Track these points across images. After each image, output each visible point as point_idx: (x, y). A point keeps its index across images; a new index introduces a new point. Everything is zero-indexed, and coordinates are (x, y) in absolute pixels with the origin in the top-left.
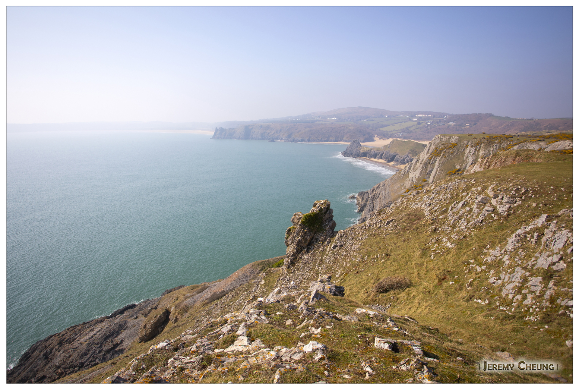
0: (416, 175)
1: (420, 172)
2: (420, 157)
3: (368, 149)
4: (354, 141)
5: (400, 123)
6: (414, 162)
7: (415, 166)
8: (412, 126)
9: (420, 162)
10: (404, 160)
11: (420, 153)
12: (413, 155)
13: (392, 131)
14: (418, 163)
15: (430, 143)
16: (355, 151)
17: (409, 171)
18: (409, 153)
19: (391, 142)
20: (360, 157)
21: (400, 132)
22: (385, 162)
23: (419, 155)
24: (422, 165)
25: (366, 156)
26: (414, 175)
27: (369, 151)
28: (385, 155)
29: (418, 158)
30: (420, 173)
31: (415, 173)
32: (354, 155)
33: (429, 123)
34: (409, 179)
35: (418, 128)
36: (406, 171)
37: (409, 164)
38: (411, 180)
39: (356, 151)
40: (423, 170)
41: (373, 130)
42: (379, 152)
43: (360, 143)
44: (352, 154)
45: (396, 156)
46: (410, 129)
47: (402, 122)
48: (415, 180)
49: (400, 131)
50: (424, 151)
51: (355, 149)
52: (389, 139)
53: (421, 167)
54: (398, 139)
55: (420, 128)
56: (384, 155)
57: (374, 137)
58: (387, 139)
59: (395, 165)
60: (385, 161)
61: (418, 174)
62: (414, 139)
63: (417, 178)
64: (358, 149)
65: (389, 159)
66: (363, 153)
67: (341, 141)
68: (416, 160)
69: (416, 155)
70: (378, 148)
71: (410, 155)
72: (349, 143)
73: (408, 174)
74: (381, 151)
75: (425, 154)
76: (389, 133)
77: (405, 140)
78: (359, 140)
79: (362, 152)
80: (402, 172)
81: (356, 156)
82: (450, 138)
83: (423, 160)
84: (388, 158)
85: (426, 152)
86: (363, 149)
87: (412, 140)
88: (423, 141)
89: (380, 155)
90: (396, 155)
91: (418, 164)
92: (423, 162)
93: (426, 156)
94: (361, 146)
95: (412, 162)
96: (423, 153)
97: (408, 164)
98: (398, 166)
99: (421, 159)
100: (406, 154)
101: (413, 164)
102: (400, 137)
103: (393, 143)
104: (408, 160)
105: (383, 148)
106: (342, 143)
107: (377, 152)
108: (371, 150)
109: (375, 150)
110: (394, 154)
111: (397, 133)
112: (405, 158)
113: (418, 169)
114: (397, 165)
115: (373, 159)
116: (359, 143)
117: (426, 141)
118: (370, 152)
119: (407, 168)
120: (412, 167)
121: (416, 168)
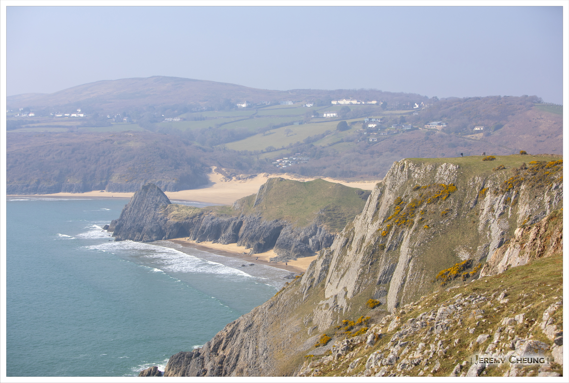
0: (345, 288)
1: (356, 277)
2: (353, 231)
3: (191, 212)
4: (145, 188)
5: (286, 125)
6: (339, 247)
7: (340, 260)
8: (323, 136)
9: (354, 245)
10: (305, 241)
11: (353, 219)
12: (333, 226)
13: (263, 152)
14: (351, 249)
15: (379, 185)
16: (149, 219)
17: (325, 277)
18: (321, 219)
19: (263, 187)
20: (169, 238)
21: (288, 156)
22: (248, 251)
23: (352, 225)
24: (361, 257)
25: (186, 234)
26: (341, 288)
27: (197, 218)
28: (247, 228)
29: (349, 233)
30: (357, 282)
31: (343, 283)
32: (148, 233)
33: (374, 126)
34: (325, 302)
35: (342, 141)
36: (316, 276)
37: (322, 255)
38: (331, 305)
39: (154, 219)
40: (367, 271)
41: (205, 150)
42: (226, 220)
43: (166, 193)
44: (140, 230)
45: (283, 232)
46: (318, 144)
47: (292, 124)
48: (345, 305)
49: (289, 152)
50: (364, 212)
51: (149, 212)
52: (255, 179)
53: (359, 261)
54: (285, 176)
55: (348, 140)
56: (242, 228)
57: (210, 171)
58: (251, 177)
59: (282, 258)
60: (249, 247)
61: (353, 284)
62: (333, 175)
63: (349, 295)
64: (160, 212)
65: (261, 241)
66: (177, 225)
67: (101, 188)
68: (342, 240)
69: (343, 223)
70: (224, 208)
71: (324, 226)
72: (131, 195)
73: (323, 286)
74: (234, 217)
75: (369, 220)
76: (256, 159)
77: (307, 180)
78: (160, 183)
79: (172, 221)
80: (303, 282)
81: (154, 237)
82: (434, 170)
83: (363, 239)
84: (258, 239)
85: (370, 213)
86: (175, 212)
87: (327, 179)
88: (358, 181)
89: (230, 230)
90: (281, 228)
91: (350, 253)
92: (364, 245)
93: (370, 227)
94: (168, 201)
95: (332, 247)
96: (362, 217)
97: (318, 253)
98: (292, 263)
99: (357, 238)
100: (313, 222)
101: (336, 254)
102: (289, 171)
103: (269, 189)
104: (318, 243)
105: (238, 206)
106: (106, 194)
107: (222, 219)
108: (201, 214)
109: (214, 214)
110: (275, 225)
111: (281, 157)
112: (311, 236)
113: (352, 268)
114: (288, 257)
115: (209, 244)
116: (161, 192)
117: (369, 180)
118: (199, 221)
119: (319, 267)
120: (333, 263)
121: (344, 265)
